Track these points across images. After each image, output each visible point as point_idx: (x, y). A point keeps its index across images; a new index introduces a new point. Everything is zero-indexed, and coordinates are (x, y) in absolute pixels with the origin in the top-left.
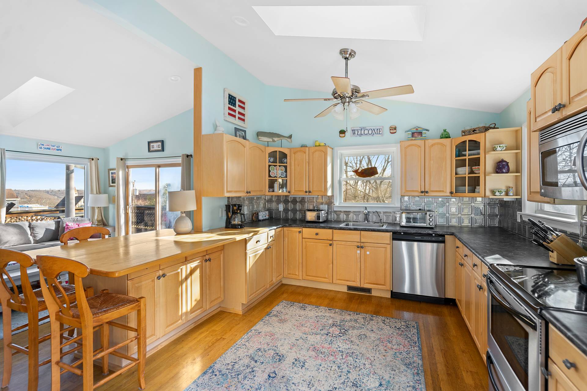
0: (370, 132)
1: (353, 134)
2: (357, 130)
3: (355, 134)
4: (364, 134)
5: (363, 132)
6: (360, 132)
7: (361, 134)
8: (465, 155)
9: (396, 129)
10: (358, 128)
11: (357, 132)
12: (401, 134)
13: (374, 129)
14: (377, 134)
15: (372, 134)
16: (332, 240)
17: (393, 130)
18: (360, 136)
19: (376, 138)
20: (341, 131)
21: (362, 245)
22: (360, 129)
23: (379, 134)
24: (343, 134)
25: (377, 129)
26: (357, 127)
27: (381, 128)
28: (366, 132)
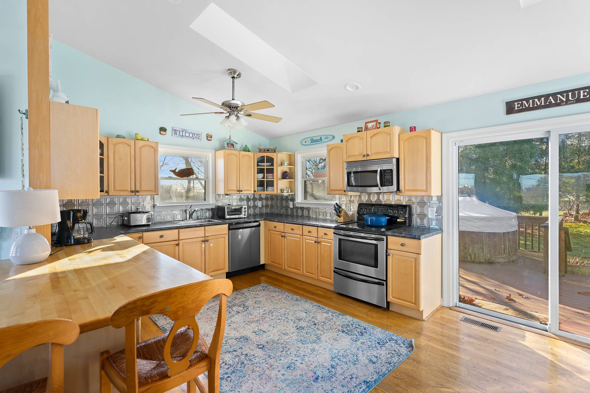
0: (191, 135)
1: (175, 134)
2: (179, 131)
3: (177, 134)
4: (185, 136)
5: (184, 134)
6: (181, 133)
7: (182, 136)
8: (264, 166)
9: (211, 137)
10: (180, 130)
11: (178, 132)
12: (215, 143)
13: (194, 134)
14: (197, 138)
15: (193, 138)
16: (179, 240)
17: (209, 137)
18: (181, 137)
19: (196, 142)
20: (161, 128)
21: (206, 239)
22: (182, 131)
23: (199, 139)
24: (165, 132)
25: (197, 134)
26: (179, 128)
27: (200, 133)
28: (187, 135)
